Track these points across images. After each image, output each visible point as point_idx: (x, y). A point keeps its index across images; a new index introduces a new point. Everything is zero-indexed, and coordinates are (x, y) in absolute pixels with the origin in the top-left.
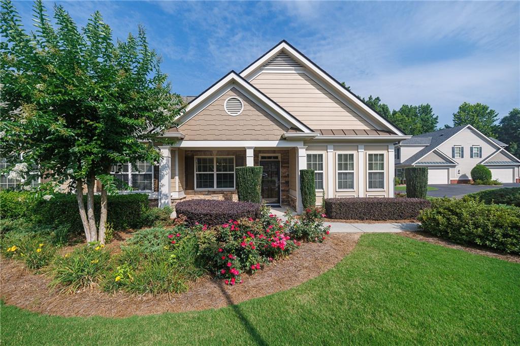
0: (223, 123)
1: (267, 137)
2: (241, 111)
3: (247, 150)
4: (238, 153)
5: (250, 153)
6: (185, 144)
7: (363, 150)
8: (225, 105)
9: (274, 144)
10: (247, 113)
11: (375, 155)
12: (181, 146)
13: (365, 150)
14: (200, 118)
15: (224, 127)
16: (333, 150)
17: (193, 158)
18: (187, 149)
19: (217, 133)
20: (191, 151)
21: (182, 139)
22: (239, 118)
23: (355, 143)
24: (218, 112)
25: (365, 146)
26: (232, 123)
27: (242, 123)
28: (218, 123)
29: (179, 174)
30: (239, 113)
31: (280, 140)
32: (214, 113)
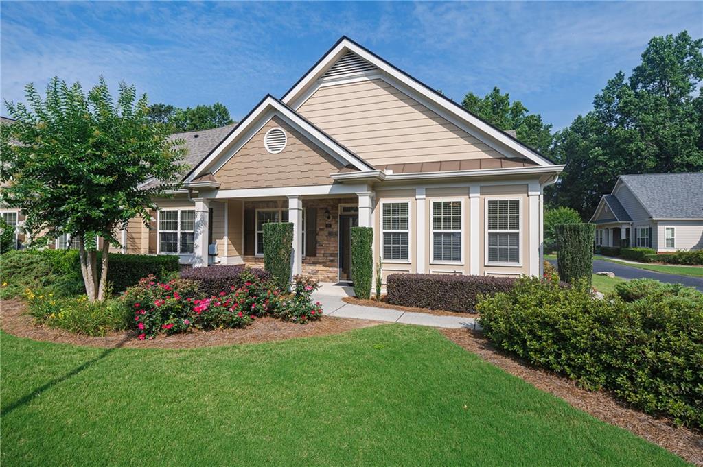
0: (264, 164)
1: (315, 181)
2: (284, 146)
3: (290, 200)
4: (309, 204)
5: (294, 205)
6: (221, 195)
7: (479, 195)
8: (265, 140)
9: (325, 190)
10: (290, 148)
11: (501, 202)
12: (217, 197)
13: (482, 194)
14: (238, 159)
15: (264, 170)
16: (424, 197)
17: (254, 211)
18: (246, 200)
19: (255, 178)
20: (252, 202)
21: (217, 188)
22: (281, 156)
23: (463, 184)
24: (257, 151)
25: (481, 187)
26: (273, 164)
27: (284, 162)
28: (255, 165)
29: (228, 233)
30: (282, 149)
31: (334, 183)
32: (252, 152)
